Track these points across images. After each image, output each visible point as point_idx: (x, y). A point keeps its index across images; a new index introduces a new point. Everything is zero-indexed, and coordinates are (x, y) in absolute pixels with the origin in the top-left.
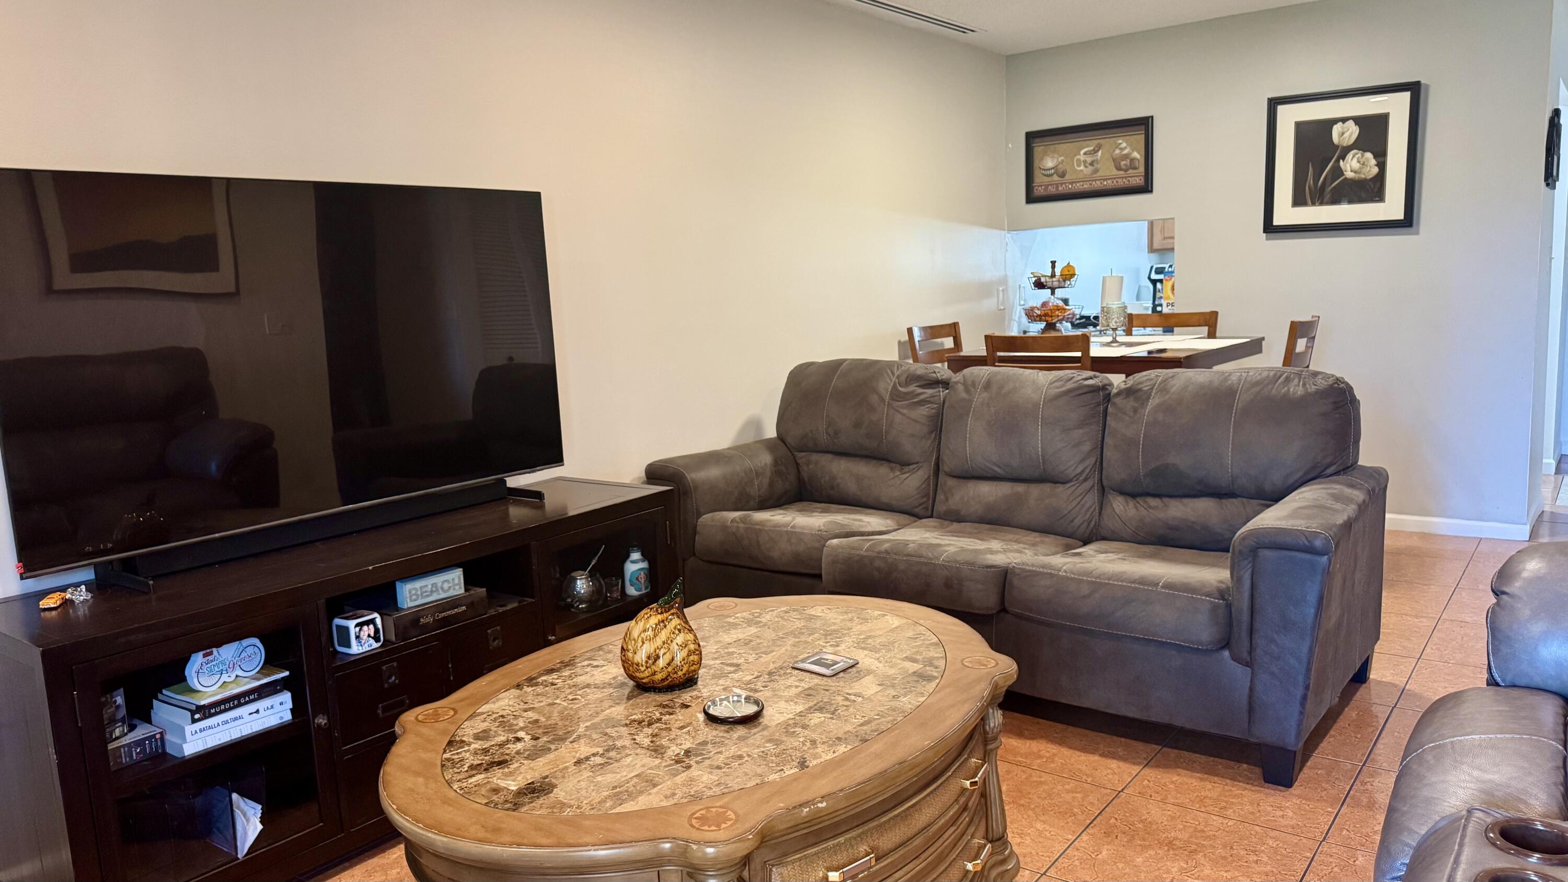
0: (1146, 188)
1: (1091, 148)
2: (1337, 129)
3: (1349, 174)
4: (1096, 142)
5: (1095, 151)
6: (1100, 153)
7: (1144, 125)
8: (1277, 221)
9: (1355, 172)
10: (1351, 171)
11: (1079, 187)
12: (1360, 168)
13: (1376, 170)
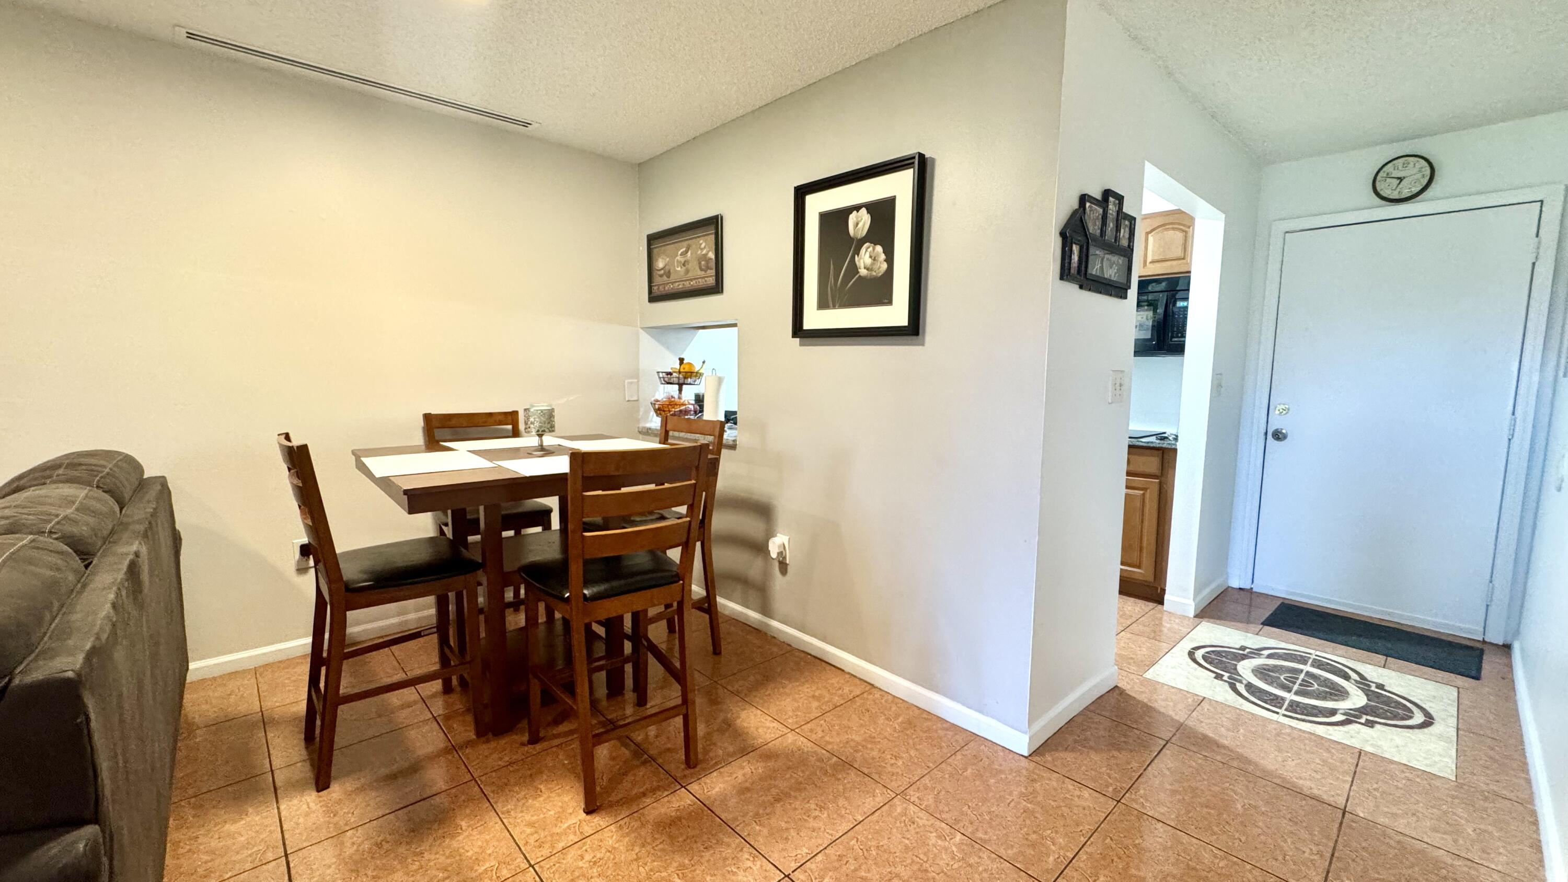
0: (717, 288)
1: (684, 249)
2: (852, 218)
3: (863, 272)
4: (685, 244)
5: (687, 252)
6: (689, 253)
7: (714, 224)
8: (807, 326)
9: (868, 269)
10: (865, 268)
11: (679, 286)
12: (872, 264)
13: (885, 266)
